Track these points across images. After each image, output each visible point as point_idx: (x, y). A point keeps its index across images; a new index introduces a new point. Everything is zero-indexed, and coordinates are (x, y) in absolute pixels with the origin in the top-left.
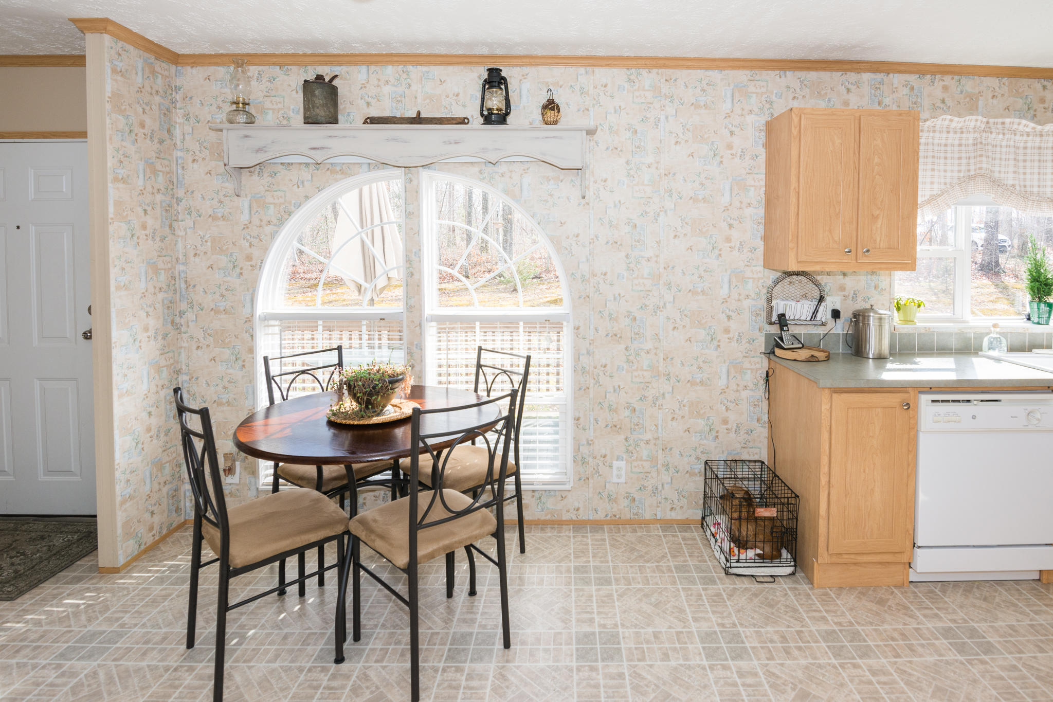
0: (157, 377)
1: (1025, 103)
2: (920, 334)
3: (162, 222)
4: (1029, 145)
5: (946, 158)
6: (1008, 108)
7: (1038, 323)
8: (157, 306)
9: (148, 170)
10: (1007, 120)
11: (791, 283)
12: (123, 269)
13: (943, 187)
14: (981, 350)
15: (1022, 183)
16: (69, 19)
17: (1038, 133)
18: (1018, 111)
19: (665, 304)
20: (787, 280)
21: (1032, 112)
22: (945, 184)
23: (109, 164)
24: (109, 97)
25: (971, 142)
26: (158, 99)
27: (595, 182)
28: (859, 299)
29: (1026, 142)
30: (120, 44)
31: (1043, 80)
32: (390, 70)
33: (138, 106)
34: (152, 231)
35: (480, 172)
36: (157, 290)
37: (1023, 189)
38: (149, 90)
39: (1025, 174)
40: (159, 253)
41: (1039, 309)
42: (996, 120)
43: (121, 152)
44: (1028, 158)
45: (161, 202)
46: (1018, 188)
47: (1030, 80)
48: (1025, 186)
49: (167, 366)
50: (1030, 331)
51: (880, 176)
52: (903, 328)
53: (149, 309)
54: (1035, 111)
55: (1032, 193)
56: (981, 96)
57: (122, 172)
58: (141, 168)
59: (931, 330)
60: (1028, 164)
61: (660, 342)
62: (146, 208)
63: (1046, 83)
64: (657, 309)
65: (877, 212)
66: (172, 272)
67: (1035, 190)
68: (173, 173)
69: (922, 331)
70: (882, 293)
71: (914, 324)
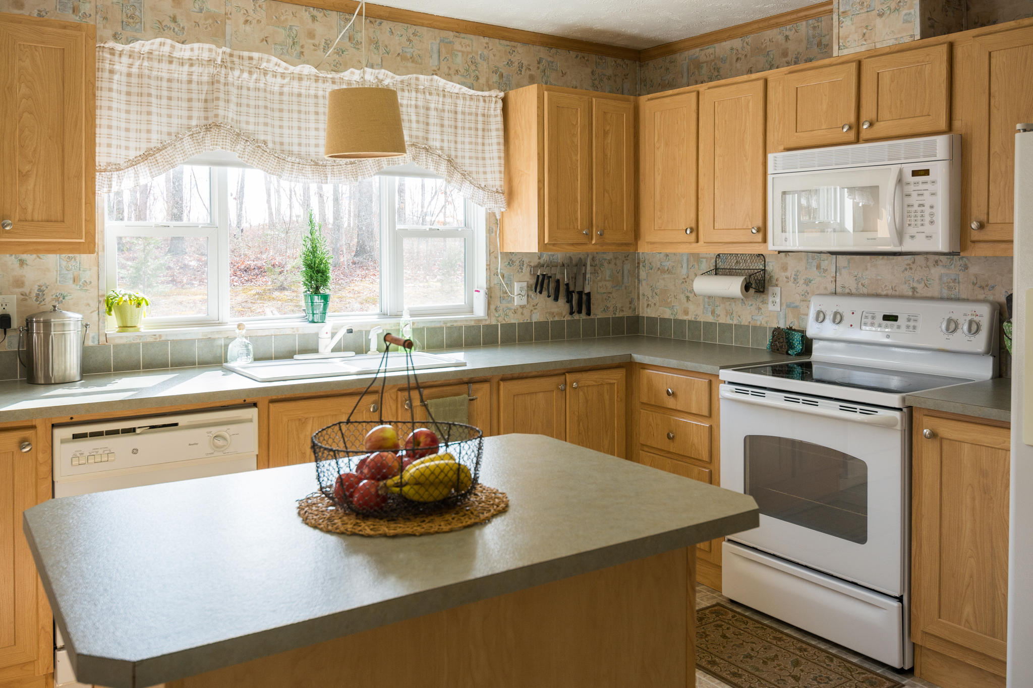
1: (289, 36)
2: (146, 344)
4: (286, 89)
5: (170, 98)
6: (265, 40)
7: (313, 322)
10: (256, 55)
13: (165, 137)
14: (226, 361)
15: (277, 139)
17: (297, 76)
18: (280, 45)
21: (298, 48)
22: (169, 134)
25: (205, 78)
28: (48, 299)
29: (282, 86)
31: (312, 9)
37: (278, 147)
39: (281, 127)
41: (312, 303)
42: (241, 53)
44: (285, 107)
46: (270, 145)
47: (295, 6)
48: (282, 144)
50: (300, 332)
51: (31, 113)
52: (121, 337)
54: (302, 47)
55: (291, 153)
56: (229, 19)
59: (163, 338)
60: (285, 115)
63: (315, 13)
65: (27, 168)
67: (295, 149)
69: (151, 340)
70: (85, 288)
71: (138, 331)
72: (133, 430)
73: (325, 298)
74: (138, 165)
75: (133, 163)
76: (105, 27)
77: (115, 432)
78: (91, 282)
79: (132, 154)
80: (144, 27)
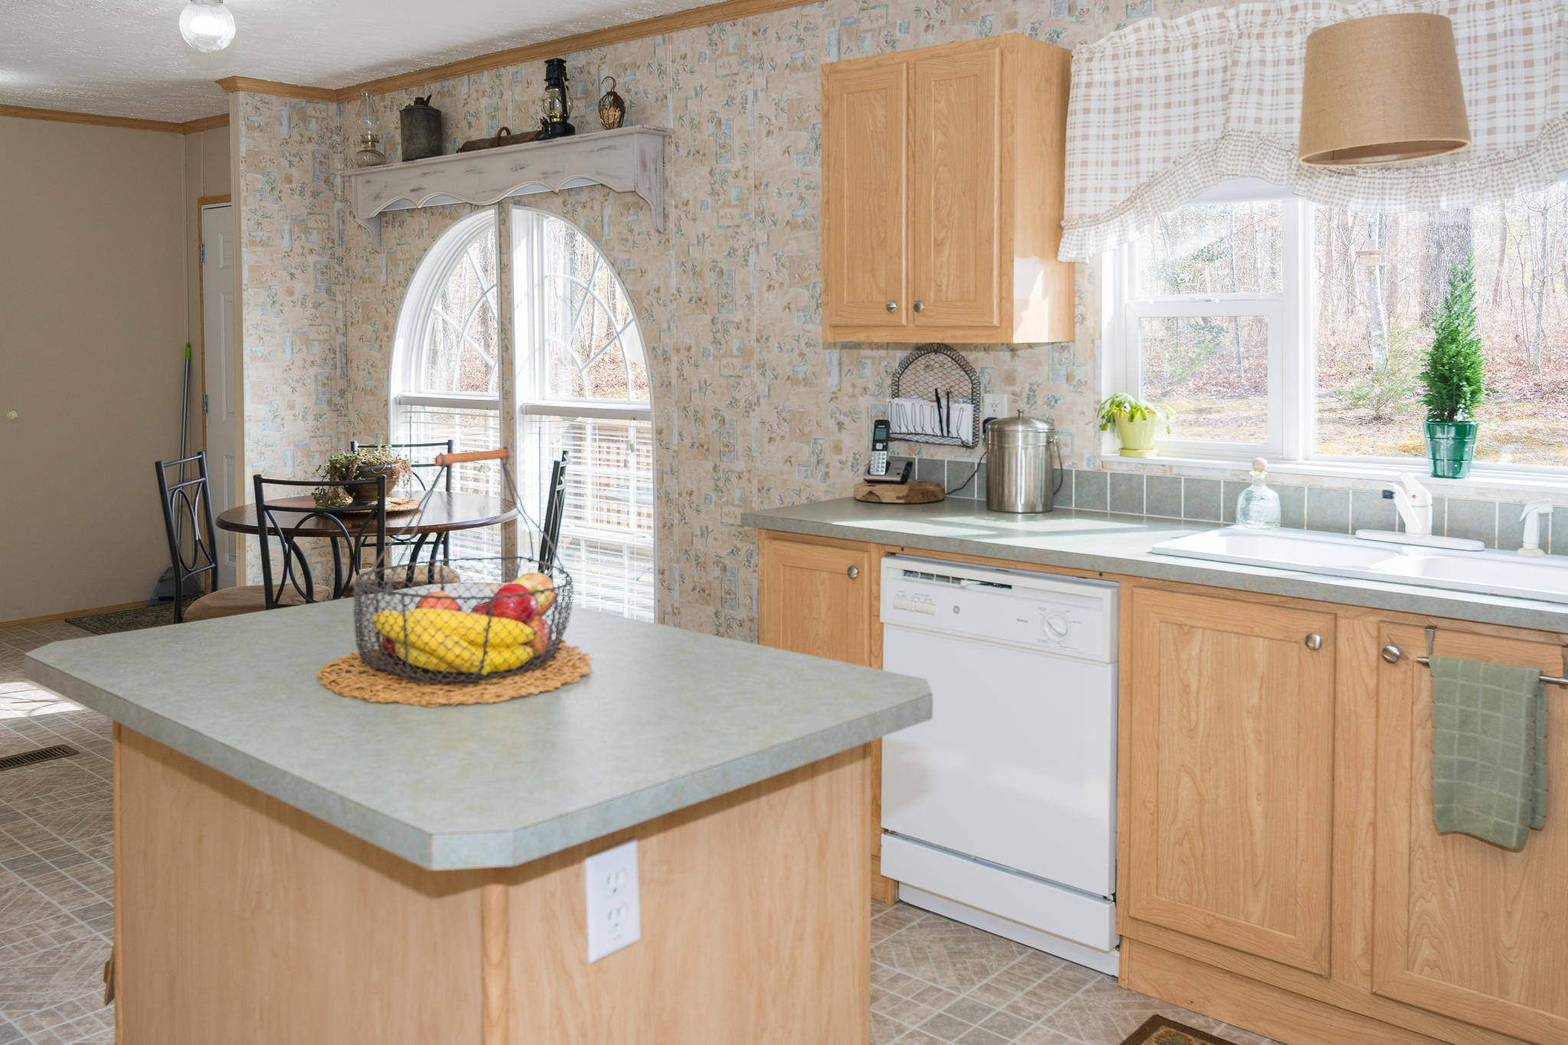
0: (306, 462)
2: (1151, 478)
3: (316, 286)
5: (1168, 106)
8: (308, 381)
9: (296, 229)
11: (927, 367)
12: (261, 338)
16: (216, 82)
19: (758, 399)
20: (921, 362)
23: (244, 227)
24: (243, 157)
26: (310, 147)
27: (676, 207)
28: (1040, 402)
30: (258, 97)
32: (486, 76)
33: (282, 160)
34: (301, 297)
35: (564, 204)
36: (308, 364)
38: (299, 138)
40: (311, 322)
43: (259, 213)
45: (315, 265)
49: (321, 452)
51: (946, 166)
52: (1121, 463)
53: (295, 384)
57: (260, 235)
58: (286, 228)
59: (1176, 471)
61: (752, 460)
62: (294, 271)
64: (750, 406)
65: (942, 234)
66: (331, 345)
68: (333, 229)
69: (1157, 472)
70: (1079, 390)
71: (1140, 456)
72: (958, 580)
73: (1464, 432)
74: (1127, 213)
75: (1117, 212)
76: (1105, 21)
77: (929, 576)
78: (1086, 382)
79: (1121, 197)
80: (1155, 6)
